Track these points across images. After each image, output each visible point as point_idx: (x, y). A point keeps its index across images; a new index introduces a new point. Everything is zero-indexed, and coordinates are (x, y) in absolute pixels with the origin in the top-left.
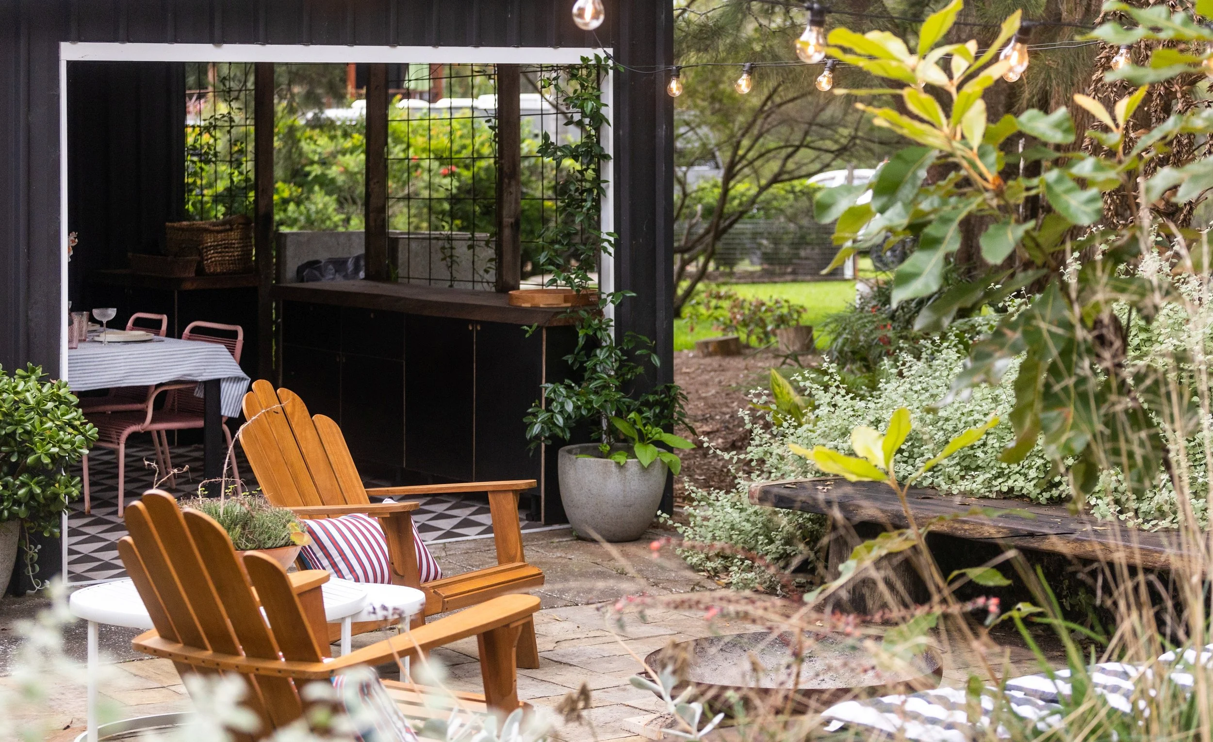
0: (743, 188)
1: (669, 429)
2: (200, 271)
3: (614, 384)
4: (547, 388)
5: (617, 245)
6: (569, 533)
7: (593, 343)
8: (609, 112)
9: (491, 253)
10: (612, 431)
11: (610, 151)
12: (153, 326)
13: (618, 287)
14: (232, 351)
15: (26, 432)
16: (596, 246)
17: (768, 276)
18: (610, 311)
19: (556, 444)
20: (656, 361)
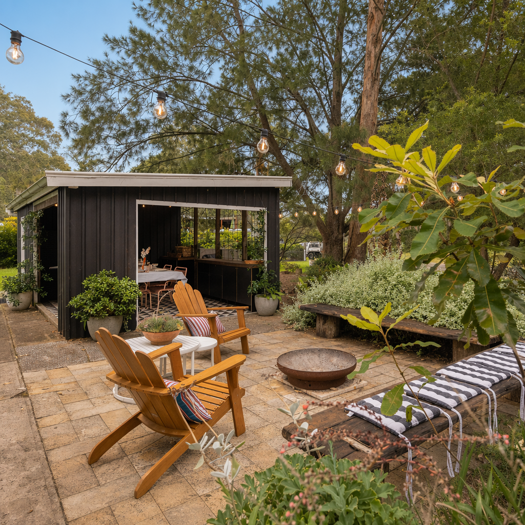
0: (288, 245)
1: (279, 291)
2: (182, 256)
3: (267, 281)
4: (252, 282)
5: (268, 250)
6: (257, 314)
7: (262, 272)
8: (266, 222)
9: (241, 253)
10: (266, 291)
11: (266, 230)
12: (168, 268)
13: (268, 259)
14: (184, 273)
15: (121, 294)
16: (263, 251)
17: (292, 260)
18: (266, 265)
19: (254, 294)
20: (276, 276)
